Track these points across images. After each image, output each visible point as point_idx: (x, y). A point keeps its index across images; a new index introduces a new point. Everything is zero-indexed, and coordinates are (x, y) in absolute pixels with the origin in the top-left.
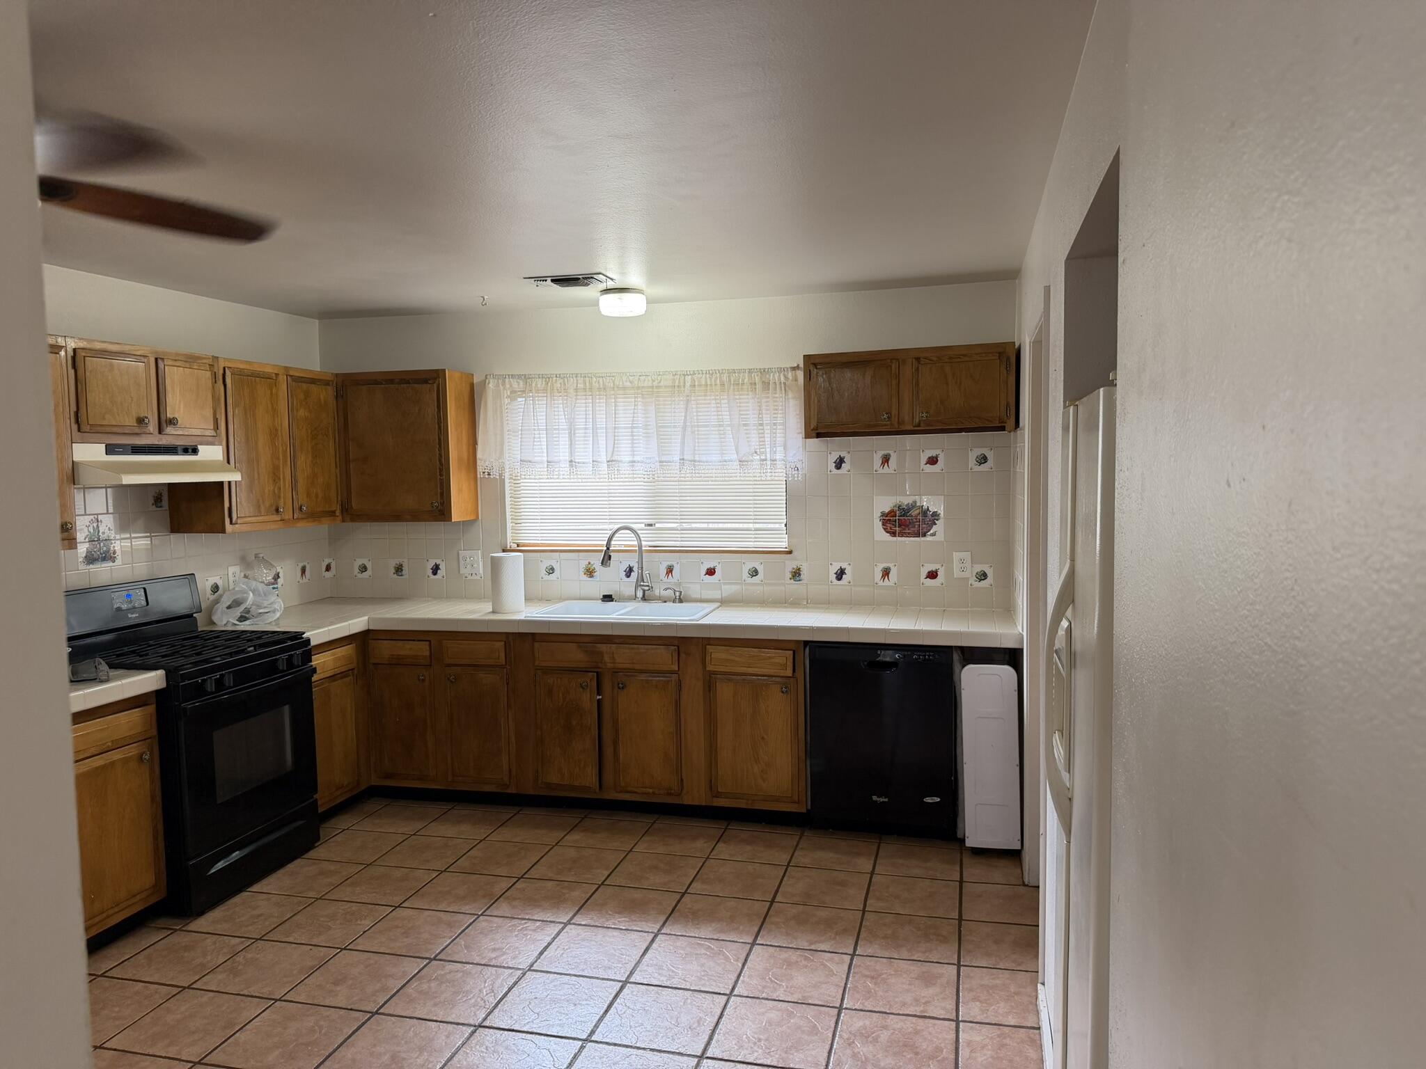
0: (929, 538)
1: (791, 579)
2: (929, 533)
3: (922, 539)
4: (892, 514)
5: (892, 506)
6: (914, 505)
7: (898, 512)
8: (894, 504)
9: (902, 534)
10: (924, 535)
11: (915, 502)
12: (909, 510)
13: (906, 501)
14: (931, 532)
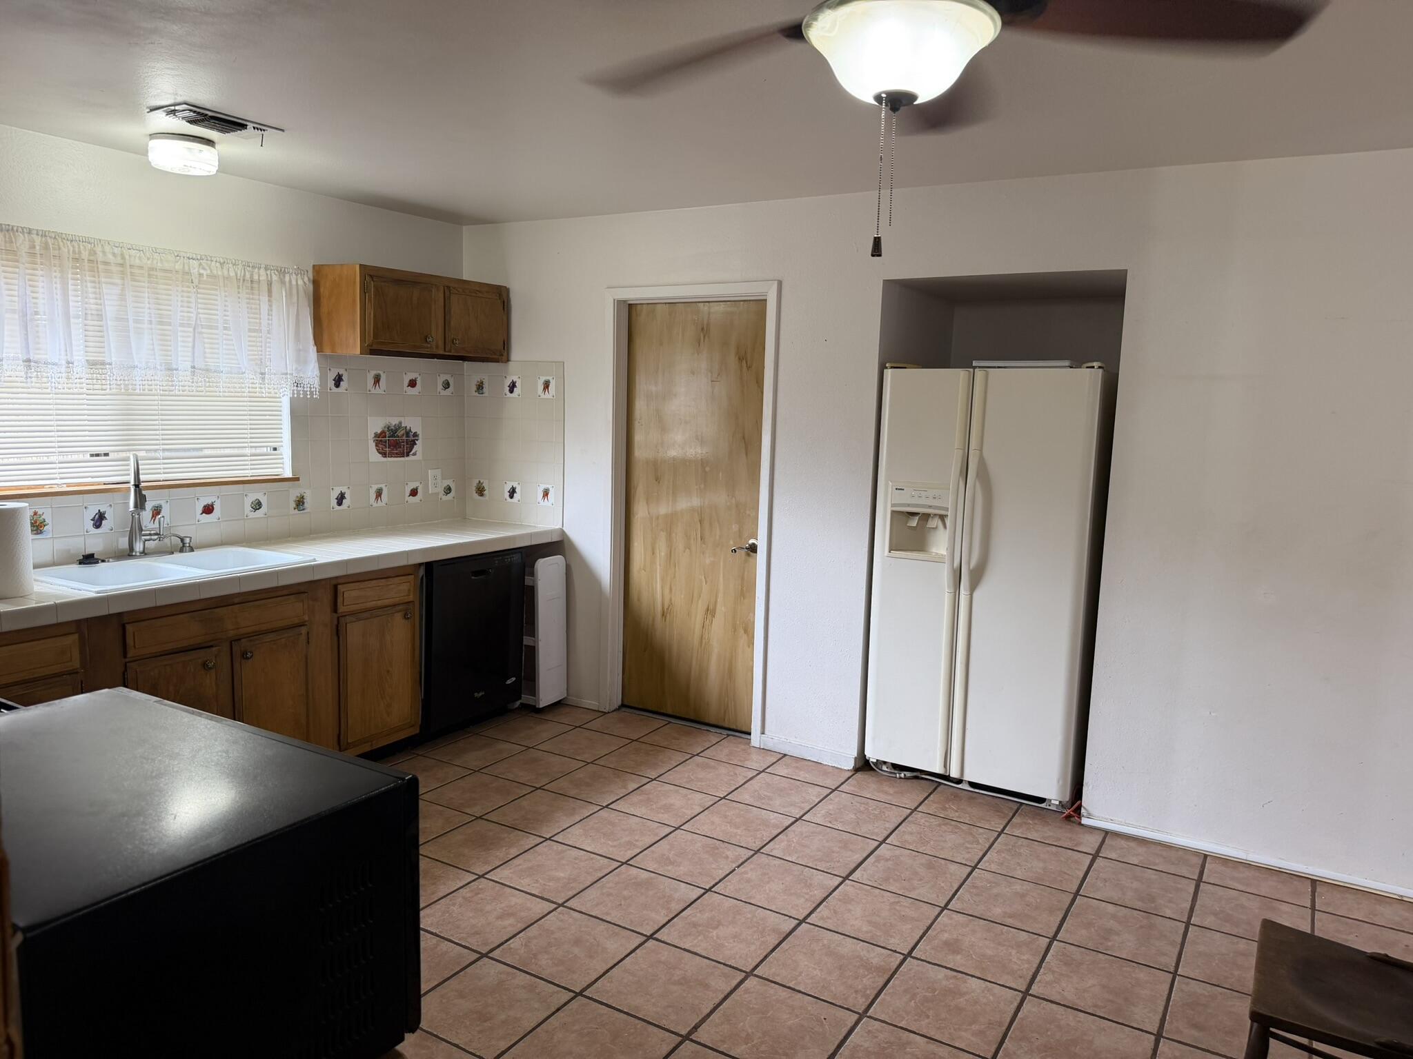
0: (411, 458)
1: (295, 509)
2: (411, 453)
3: (406, 459)
4: (382, 434)
5: (383, 426)
6: (399, 427)
7: (387, 433)
8: (385, 425)
9: (391, 455)
10: (408, 455)
11: (400, 423)
12: (396, 431)
13: (394, 421)
14: (412, 452)
